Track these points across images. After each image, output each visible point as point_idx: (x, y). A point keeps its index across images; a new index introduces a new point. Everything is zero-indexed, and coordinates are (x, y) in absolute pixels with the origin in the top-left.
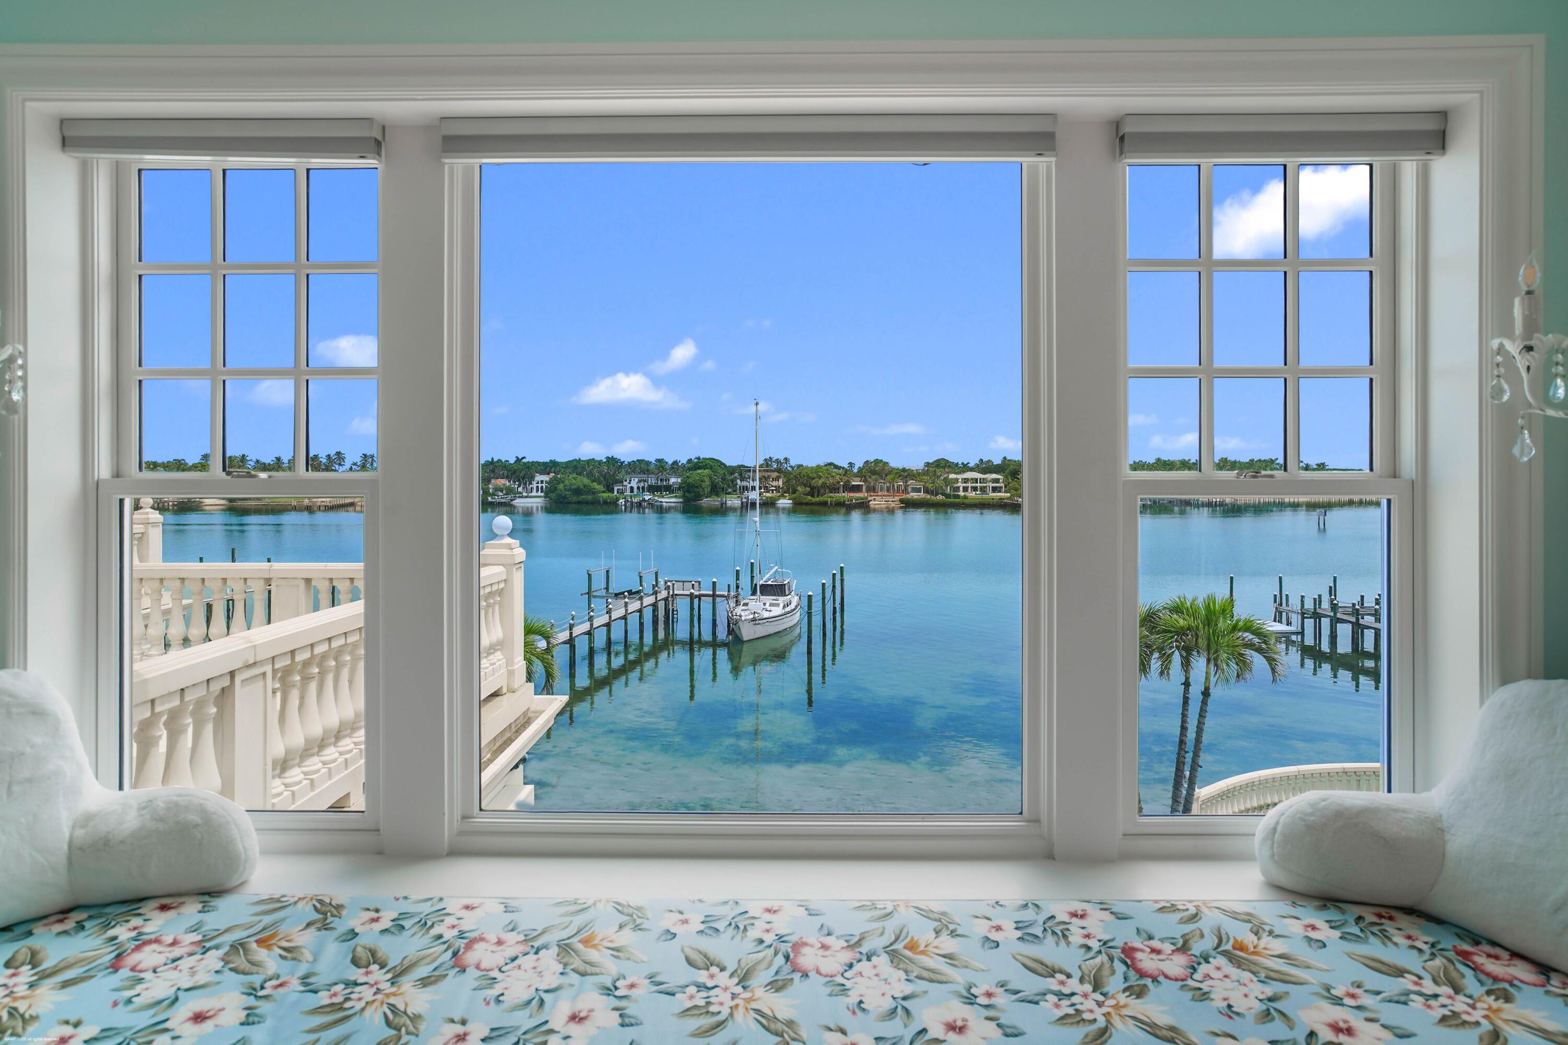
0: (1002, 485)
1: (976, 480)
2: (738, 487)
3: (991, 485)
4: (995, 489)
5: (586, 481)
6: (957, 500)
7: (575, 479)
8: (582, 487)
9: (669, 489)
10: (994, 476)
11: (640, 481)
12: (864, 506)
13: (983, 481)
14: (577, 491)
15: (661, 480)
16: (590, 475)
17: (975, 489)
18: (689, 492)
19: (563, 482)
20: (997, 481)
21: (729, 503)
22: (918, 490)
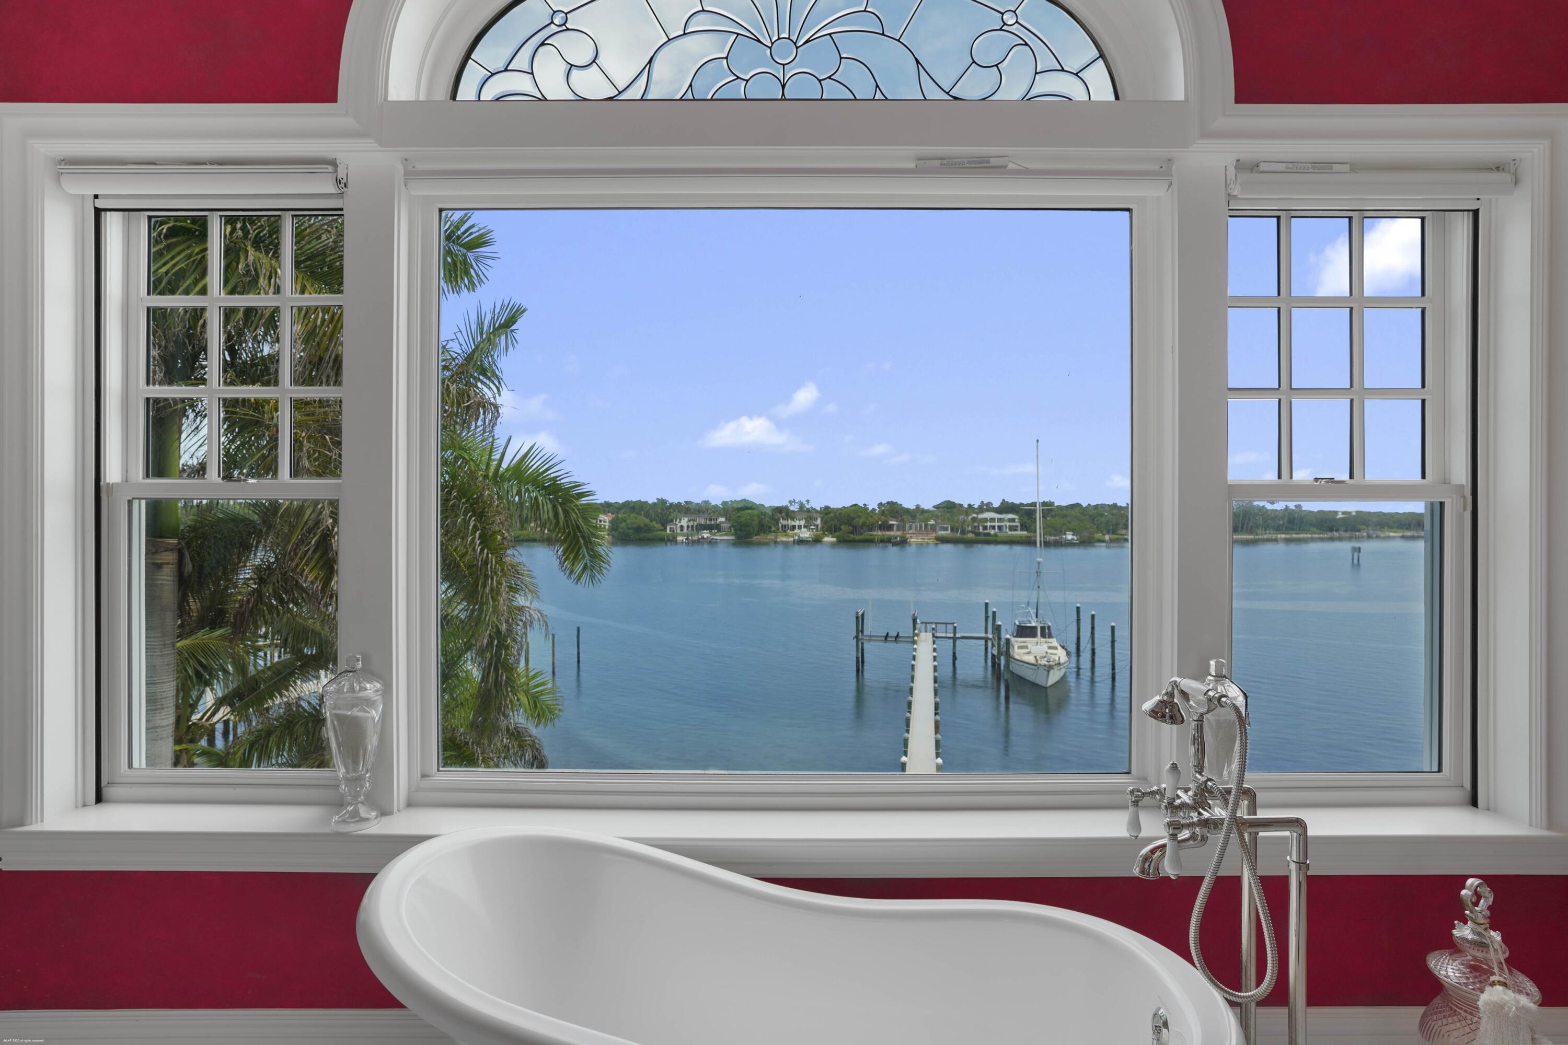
0: (1018, 524)
1: (993, 520)
2: (780, 525)
3: (1008, 524)
4: (1012, 528)
5: (647, 521)
6: (987, 538)
7: (636, 518)
8: (643, 526)
9: (718, 527)
10: (1011, 516)
11: (689, 521)
12: (903, 542)
13: (1000, 520)
14: (638, 529)
15: (710, 520)
16: (647, 515)
17: (993, 527)
18: (741, 530)
19: (625, 521)
20: (1013, 520)
21: (778, 540)
22: (946, 529)
